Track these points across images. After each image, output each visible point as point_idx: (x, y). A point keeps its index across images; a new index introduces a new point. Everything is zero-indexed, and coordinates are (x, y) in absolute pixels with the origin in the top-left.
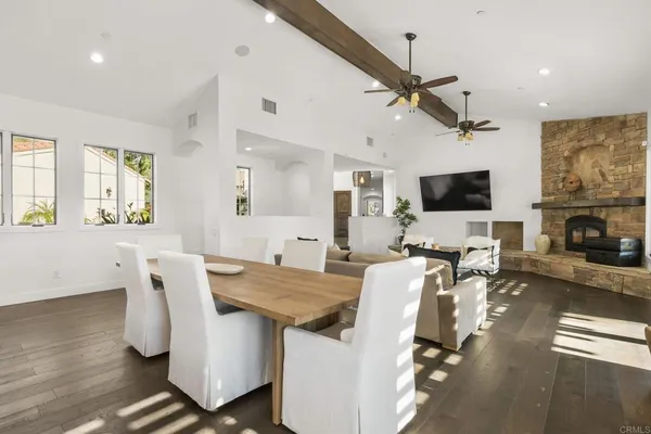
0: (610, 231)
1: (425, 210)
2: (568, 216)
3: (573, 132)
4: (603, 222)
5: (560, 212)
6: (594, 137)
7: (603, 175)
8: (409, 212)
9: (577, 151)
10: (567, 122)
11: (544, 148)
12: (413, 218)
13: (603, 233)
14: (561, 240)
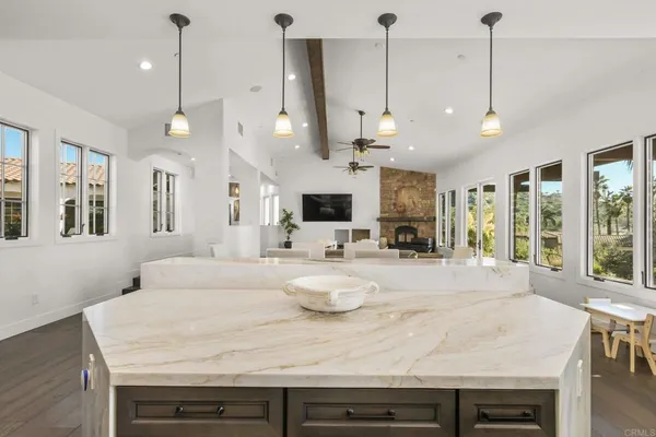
0: (419, 235)
1: (304, 220)
2: (397, 226)
3: (399, 177)
4: (416, 230)
5: (391, 224)
6: (411, 182)
7: (414, 203)
8: (292, 221)
9: (400, 188)
10: (397, 170)
11: (381, 183)
12: (294, 226)
13: (416, 235)
14: (393, 242)
